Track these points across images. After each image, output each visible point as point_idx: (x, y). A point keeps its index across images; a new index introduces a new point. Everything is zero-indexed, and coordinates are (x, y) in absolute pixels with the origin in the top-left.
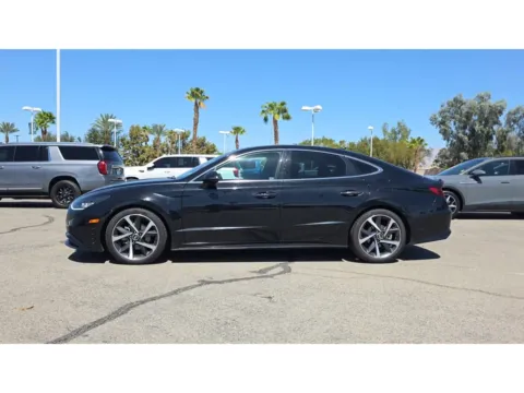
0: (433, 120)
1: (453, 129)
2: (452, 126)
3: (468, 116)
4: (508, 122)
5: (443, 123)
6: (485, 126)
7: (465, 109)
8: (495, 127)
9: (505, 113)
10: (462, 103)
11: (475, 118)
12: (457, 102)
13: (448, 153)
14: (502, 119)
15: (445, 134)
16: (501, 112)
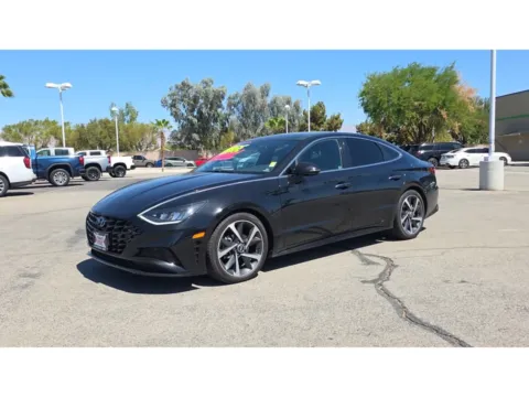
0: (164, 103)
1: (183, 111)
2: (182, 109)
3: (196, 100)
4: (229, 105)
5: (173, 106)
6: (211, 109)
7: (192, 93)
8: (219, 110)
9: (226, 97)
10: (189, 87)
11: (201, 101)
12: (185, 87)
13: (179, 135)
14: (224, 103)
15: (176, 116)
16: (223, 97)
